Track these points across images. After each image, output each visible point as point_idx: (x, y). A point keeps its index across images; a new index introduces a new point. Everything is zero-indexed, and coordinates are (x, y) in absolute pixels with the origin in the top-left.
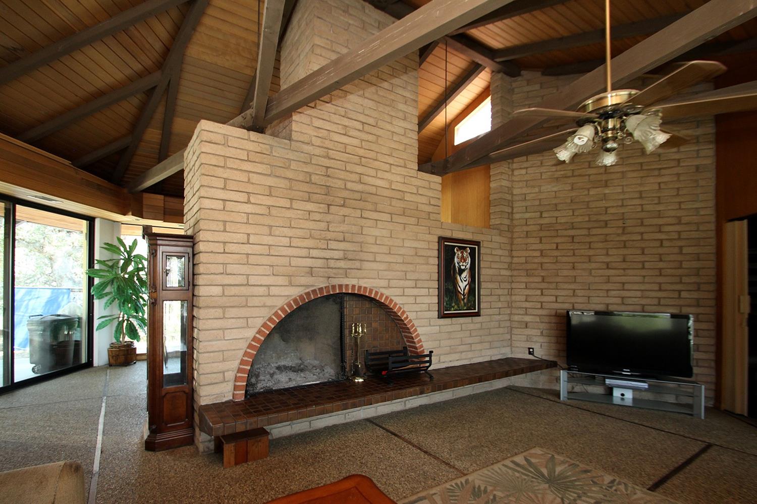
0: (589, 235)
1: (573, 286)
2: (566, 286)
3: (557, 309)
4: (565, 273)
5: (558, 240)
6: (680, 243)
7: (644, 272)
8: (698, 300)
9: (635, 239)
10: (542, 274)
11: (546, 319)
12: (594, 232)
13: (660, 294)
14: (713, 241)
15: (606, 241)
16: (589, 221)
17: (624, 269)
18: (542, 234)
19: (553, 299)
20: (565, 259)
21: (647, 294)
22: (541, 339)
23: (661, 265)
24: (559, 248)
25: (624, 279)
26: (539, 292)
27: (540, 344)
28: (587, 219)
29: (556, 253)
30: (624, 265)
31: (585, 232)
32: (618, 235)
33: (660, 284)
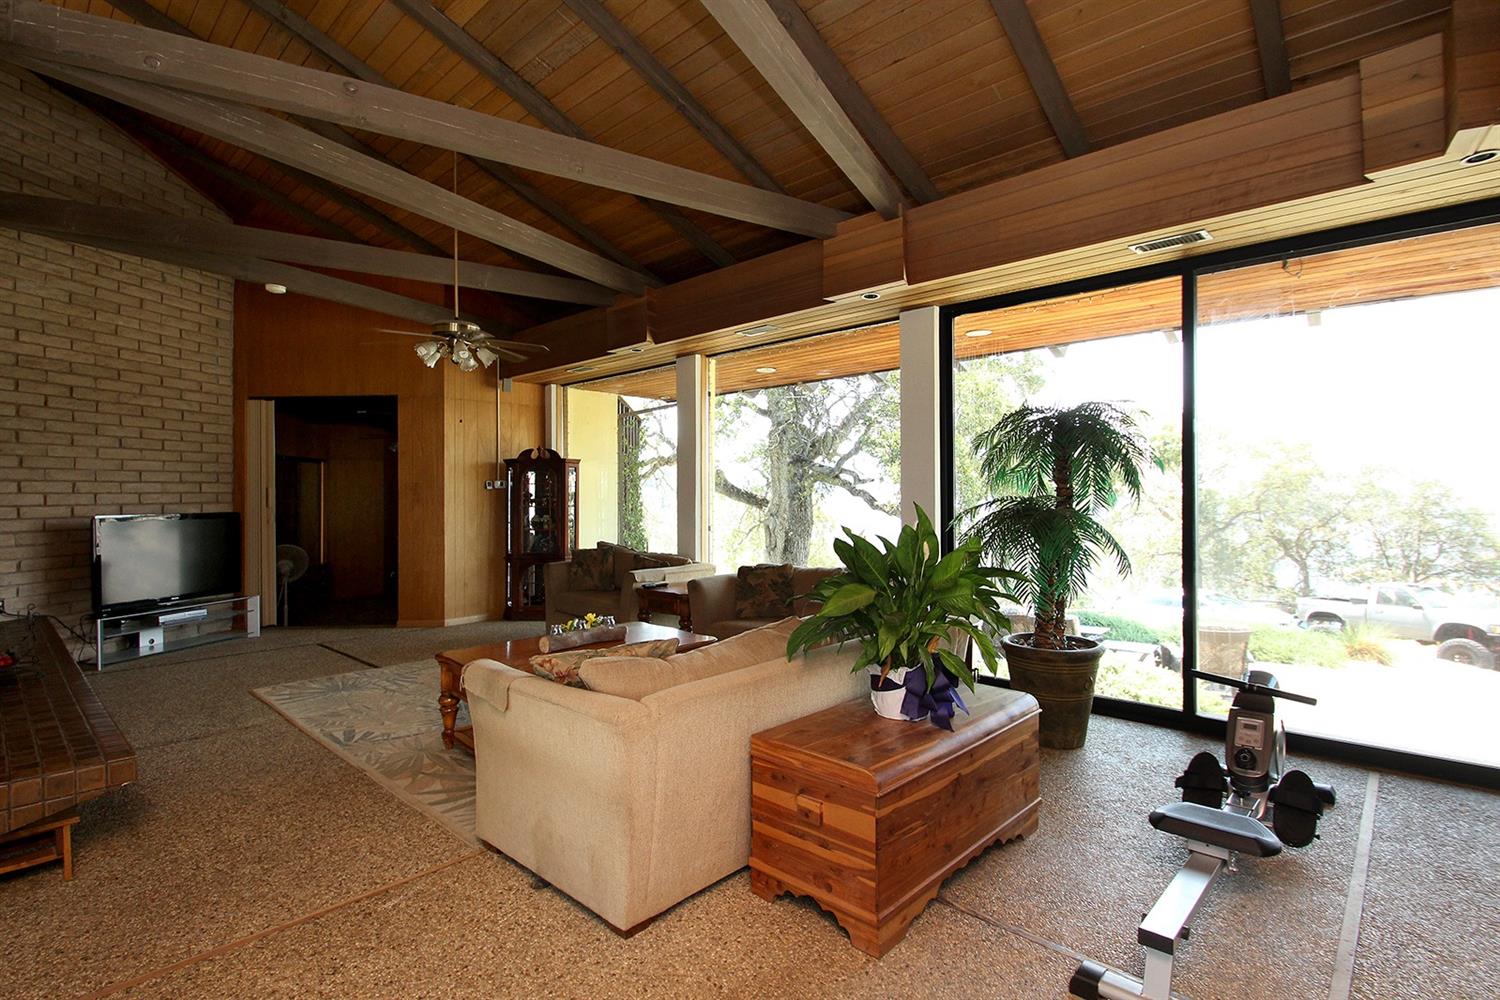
0: (95, 389)
1: (72, 476)
2: (61, 475)
3: (45, 519)
4: (60, 451)
5: (48, 390)
6: (201, 419)
7: (164, 456)
8: (217, 494)
9: (155, 404)
10: (20, 452)
11: (27, 539)
12: (104, 384)
13: (181, 488)
14: (230, 420)
15: (119, 403)
16: (95, 365)
17: (141, 450)
18: (19, 373)
19: (40, 499)
20: (60, 427)
21: (168, 486)
22: (18, 579)
23: (183, 446)
24: (50, 404)
25: (140, 465)
26: (13, 487)
27: (14, 590)
28: (92, 361)
29: (44, 414)
30: (141, 444)
31: (89, 383)
32: (135, 395)
33: (181, 473)
